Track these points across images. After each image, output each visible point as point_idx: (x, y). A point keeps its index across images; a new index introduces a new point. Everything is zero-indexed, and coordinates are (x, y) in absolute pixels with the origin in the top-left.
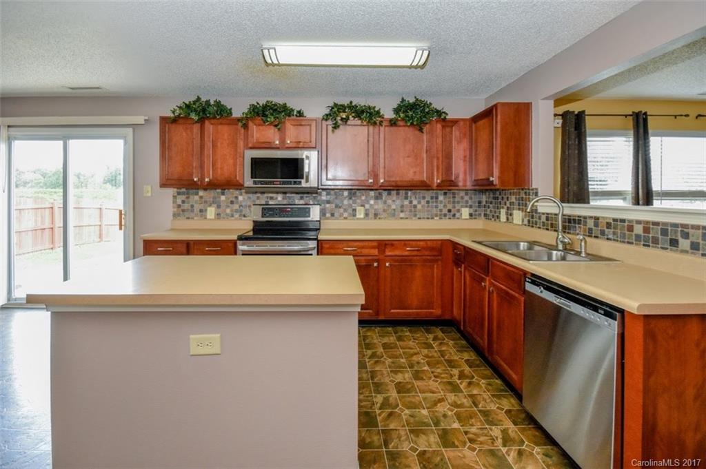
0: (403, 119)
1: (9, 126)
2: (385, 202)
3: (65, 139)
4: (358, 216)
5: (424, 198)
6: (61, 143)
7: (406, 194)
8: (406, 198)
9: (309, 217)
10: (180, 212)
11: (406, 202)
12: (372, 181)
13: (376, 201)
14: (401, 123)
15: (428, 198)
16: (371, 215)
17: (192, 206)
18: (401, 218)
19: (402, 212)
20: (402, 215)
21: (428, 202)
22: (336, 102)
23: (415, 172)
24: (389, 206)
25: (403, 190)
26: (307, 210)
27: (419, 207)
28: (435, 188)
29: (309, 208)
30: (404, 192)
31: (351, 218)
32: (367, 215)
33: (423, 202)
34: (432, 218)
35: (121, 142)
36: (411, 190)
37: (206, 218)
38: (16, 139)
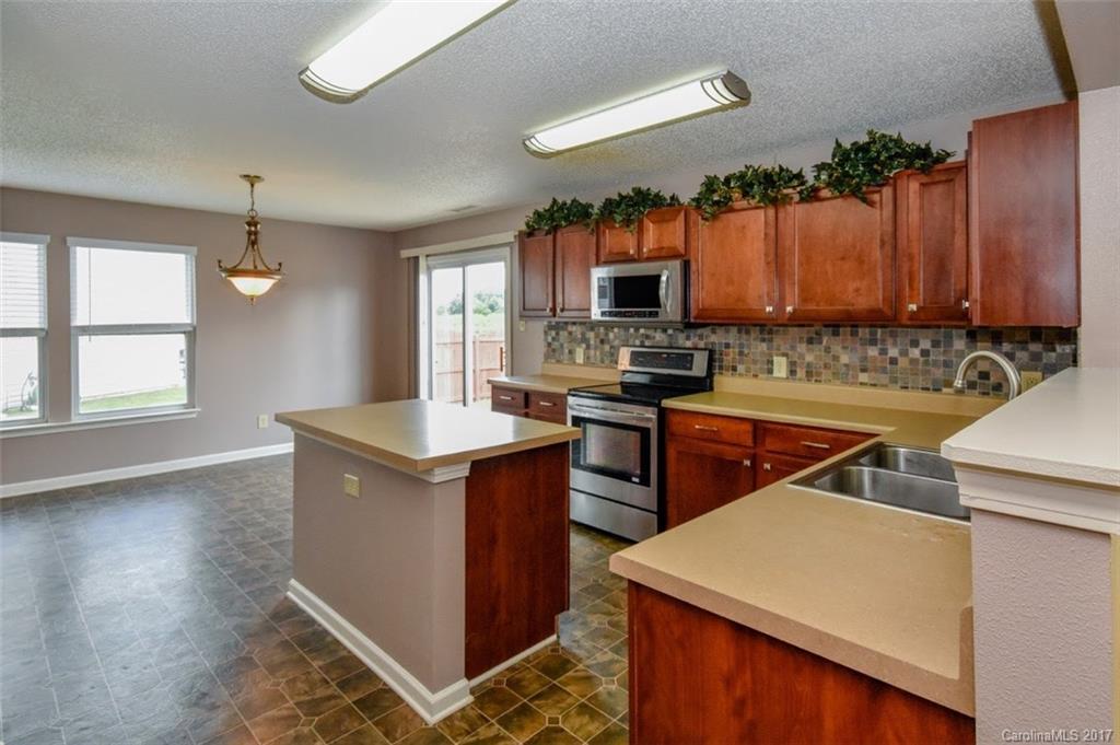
0: (828, 185)
1: (427, 256)
2: (827, 350)
3: (464, 264)
4: (776, 374)
5: (915, 343)
6: (461, 269)
7: (873, 334)
8: (873, 342)
9: (691, 369)
10: (552, 352)
11: (873, 352)
12: (771, 309)
13: (810, 346)
14: (825, 193)
15: (926, 344)
16: (801, 373)
17: (562, 346)
18: (861, 384)
19: (864, 370)
20: (863, 377)
21: (925, 353)
22: (708, 174)
23: (857, 290)
24: (836, 358)
25: (865, 326)
26: (689, 358)
27: (903, 362)
28: (905, 321)
29: (692, 355)
30: (867, 330)
31: (765, 376)
32: (792, 372)
33: (915, 353)
34: (937, 390)
35: (502, 264)
36: (883, 326)
37: (575, 362)
38: (435, 268)
